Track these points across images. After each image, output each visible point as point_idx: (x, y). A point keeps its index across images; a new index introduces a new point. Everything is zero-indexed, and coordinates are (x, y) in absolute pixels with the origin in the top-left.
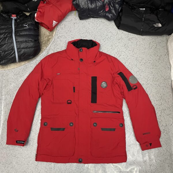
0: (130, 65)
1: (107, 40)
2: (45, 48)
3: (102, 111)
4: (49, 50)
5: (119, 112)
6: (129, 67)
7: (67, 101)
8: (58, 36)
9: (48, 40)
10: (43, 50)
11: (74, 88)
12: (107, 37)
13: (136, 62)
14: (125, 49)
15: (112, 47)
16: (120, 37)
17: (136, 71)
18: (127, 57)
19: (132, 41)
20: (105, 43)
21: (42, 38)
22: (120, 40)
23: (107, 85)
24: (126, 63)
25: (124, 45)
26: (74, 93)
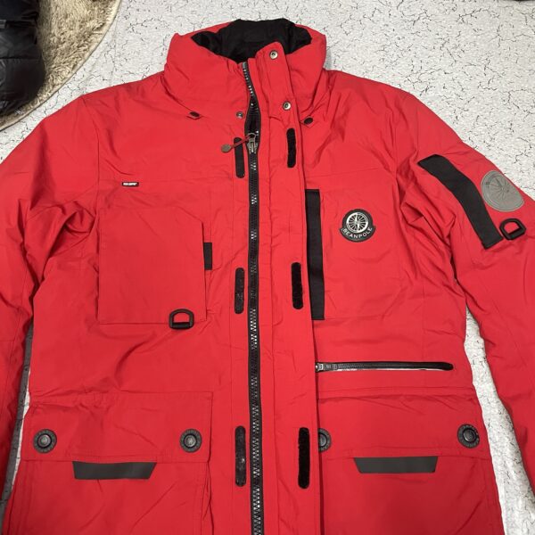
0: (480, 129)
1: (356, 27)
2: (65, 72)
3: (351, 364)
4: (88, 79)
5: (446, 366)
6: (475, 139)
7: (172, 315)
8: (132, 20)
9: (86, 37)
10: (59, 81)
11: (208, 247)
12: (358, 15)
13: (506, 111)
14: (450, 61)
15: (382, 53)
16: (418, 11)
17: (513, 152)
18: (459, 91)
19: (475, 26)
20: (349, 37)
21: (55, 30)
22: (419, 25)
23: (371, 225)
24: (462, 121)
25: (443, 42)
26: (209, 272)
